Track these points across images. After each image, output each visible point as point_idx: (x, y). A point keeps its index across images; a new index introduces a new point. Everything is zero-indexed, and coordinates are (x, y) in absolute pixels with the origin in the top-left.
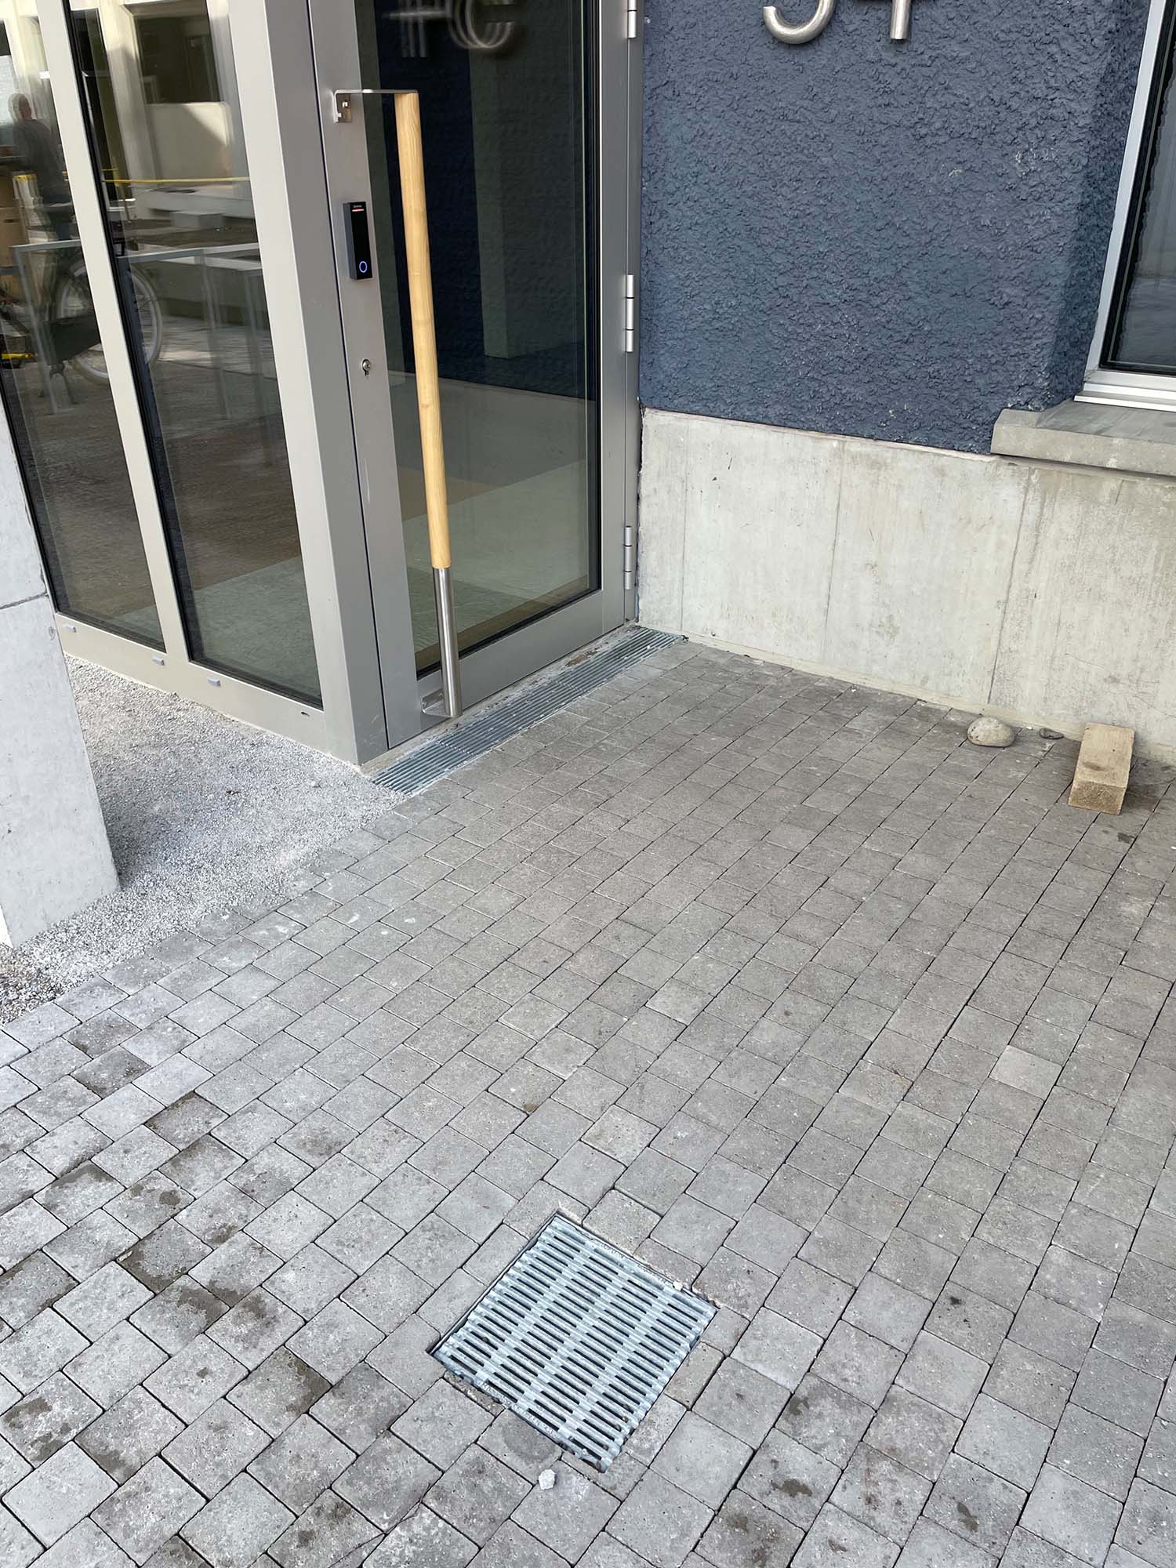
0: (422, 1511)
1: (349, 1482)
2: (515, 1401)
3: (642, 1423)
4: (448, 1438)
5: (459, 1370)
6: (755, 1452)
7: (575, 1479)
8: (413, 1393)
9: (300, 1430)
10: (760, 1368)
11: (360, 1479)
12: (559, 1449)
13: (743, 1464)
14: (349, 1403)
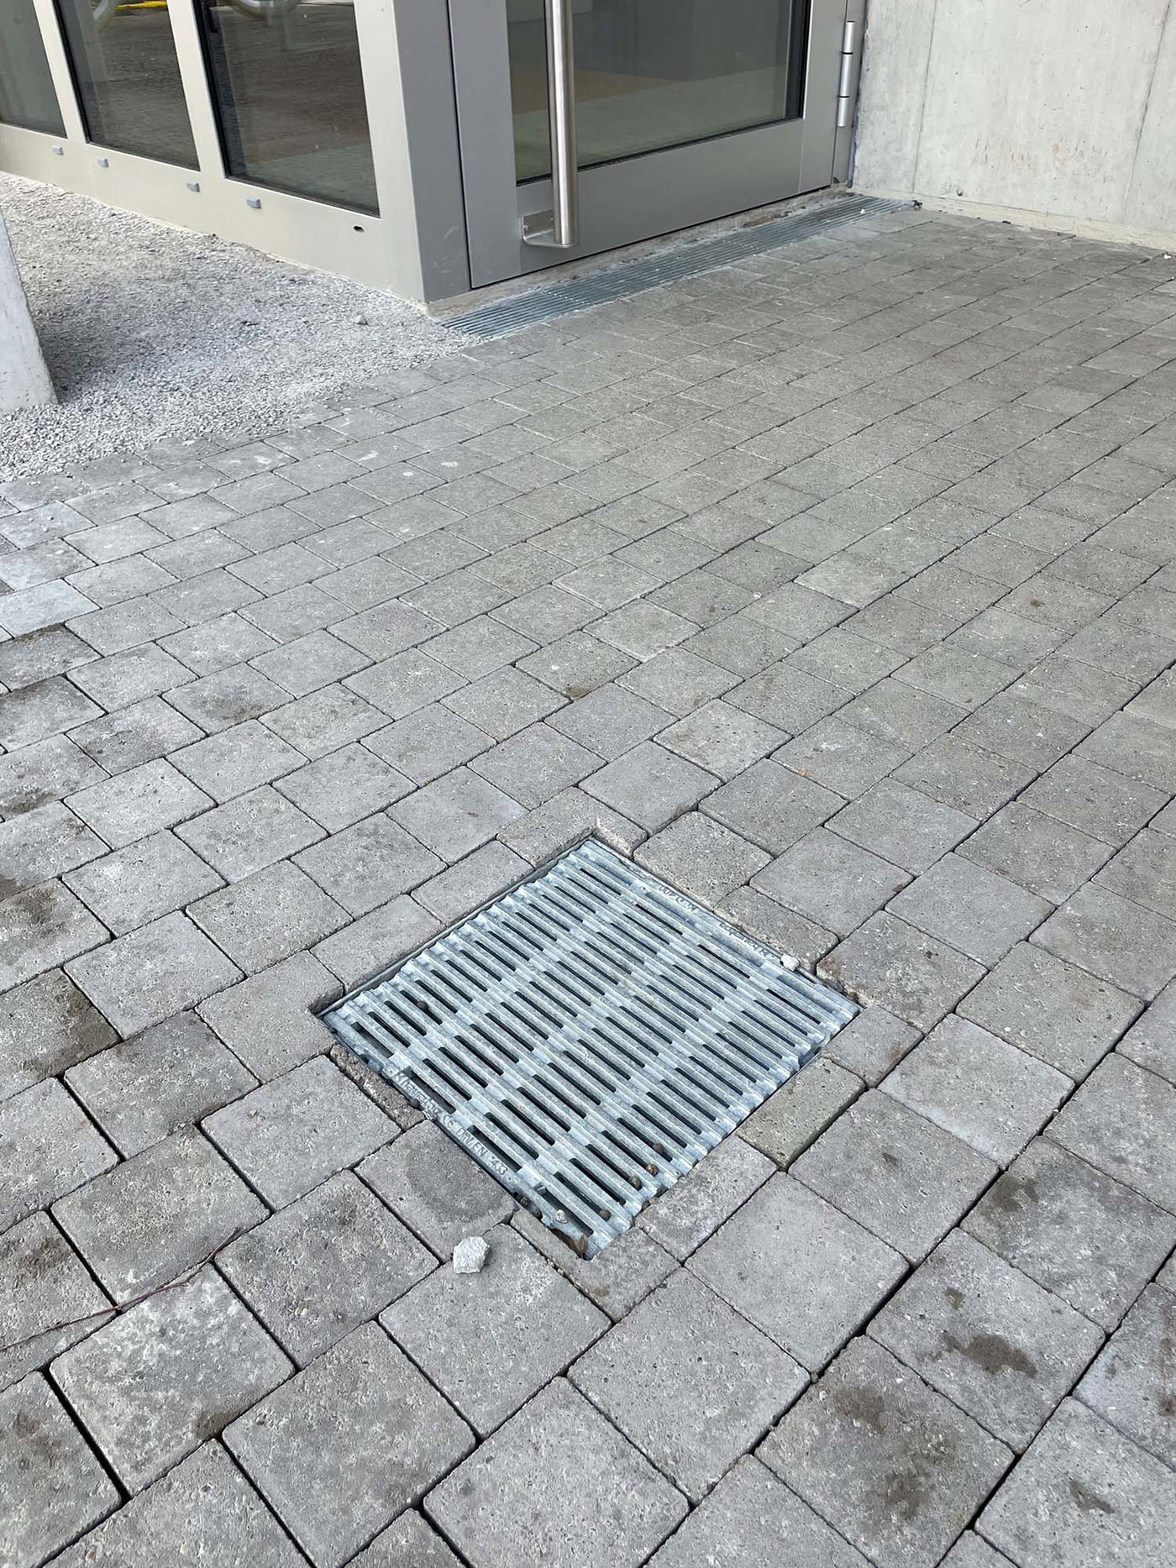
0: (206, 1278)
1: (87, 1206)
2: (451, 1108)
3: (684, 1181)
4: (303, 1153)
5: (362, 1045)
6: (911, 1270)
7: (529, 1263)
8: (264, 1071)
9: (35, 1103)
10: (936, 1115)
11: (108, 1201)
12: (509, 1203)
13: (884, 1287)
14: (139, 1072)
